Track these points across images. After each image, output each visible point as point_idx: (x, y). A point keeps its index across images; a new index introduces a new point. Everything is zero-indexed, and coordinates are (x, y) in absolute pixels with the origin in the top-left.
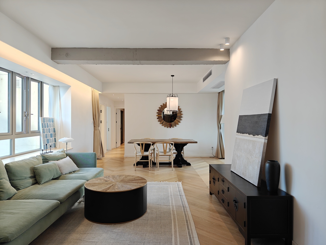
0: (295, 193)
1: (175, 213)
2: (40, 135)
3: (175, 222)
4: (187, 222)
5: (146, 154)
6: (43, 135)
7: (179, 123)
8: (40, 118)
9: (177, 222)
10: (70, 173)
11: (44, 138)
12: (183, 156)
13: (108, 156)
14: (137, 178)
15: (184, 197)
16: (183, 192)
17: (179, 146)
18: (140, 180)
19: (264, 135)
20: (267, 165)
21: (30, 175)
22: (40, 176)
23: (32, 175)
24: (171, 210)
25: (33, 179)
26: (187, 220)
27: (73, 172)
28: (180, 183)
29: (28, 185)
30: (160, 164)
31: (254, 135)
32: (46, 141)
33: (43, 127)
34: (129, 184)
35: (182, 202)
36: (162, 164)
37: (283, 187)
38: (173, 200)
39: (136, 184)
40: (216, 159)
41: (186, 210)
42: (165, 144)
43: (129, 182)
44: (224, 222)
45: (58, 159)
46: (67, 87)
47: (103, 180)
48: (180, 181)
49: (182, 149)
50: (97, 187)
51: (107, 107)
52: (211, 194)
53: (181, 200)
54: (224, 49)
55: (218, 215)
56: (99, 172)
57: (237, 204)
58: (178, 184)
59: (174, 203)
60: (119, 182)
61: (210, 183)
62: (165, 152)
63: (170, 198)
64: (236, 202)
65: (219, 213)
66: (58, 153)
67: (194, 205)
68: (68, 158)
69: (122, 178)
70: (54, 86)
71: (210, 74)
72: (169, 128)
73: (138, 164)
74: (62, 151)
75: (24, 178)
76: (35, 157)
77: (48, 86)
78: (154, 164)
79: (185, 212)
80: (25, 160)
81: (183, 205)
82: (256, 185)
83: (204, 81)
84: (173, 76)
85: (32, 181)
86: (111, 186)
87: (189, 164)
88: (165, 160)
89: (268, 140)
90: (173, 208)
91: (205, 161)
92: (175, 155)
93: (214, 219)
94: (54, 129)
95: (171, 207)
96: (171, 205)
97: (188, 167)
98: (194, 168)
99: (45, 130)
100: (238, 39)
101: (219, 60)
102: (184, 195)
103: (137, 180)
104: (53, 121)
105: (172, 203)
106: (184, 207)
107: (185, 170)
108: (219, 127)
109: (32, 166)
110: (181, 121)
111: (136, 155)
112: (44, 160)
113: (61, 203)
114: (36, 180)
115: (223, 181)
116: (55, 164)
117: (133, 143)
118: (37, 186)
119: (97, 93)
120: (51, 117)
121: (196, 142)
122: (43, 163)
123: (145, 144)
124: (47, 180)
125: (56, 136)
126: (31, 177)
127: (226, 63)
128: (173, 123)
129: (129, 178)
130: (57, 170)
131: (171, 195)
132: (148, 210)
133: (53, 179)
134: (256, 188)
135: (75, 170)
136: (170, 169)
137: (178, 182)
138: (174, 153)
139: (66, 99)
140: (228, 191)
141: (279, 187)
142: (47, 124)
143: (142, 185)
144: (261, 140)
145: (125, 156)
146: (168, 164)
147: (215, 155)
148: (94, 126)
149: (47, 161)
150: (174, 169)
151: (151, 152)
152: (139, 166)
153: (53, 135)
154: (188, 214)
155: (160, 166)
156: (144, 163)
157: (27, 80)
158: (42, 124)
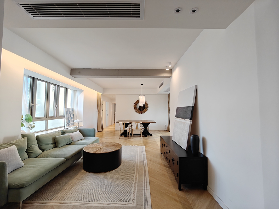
0: (208, 155)
1: (138, 166)
2: (64, 118)
3: (137, 172)
4: (144, 172)
5: (126, 129)
6: (66, 118)
7: (146, 111)
8: (65, 108)
9: (138, 172)
10: (78, 141)
11: (67, 120)
12: (148, 130)
13: (106, 129)
14: (116, 144)
15: (145, 155)
16: (145, 152)
17: (146, 125)
18: (117, 145)
19: (190, 119)
20: (192, 137)
21: (52, 142)
22: (58, 142)
23: (53, 142)
24: (136, 164)
25: (54, 145)
26: (144, 171)
27: (81, 140)
28: (144, 146)
29: (50, 148)
30: (134, 135)
31: (184, 119)
32: (68, 121)
33: (66, 114)
34: (110, 148)
35: (143, 158)
36: (135, 135)
37: (201, 151)
38: (138, 157)
39: (115, 148)
40: (167, 132)
41: (145, 164)
42: (137, 124)
43: (111, 147)
44: (167, 172)
45: (72, 132)
46: (81, 91)
47: (95, 146)
48: (144, 145)
49: (147, 126)
50: (90, 150)
51: (107, 102)
52: (161, 153)
53: (143, 157)
54: (169, 69)
55: (164, 167)
56: (96, 140)
57: (173, 161)
58: (143, 147)
59: (138, 159)
60: (105, 147)
61: (161, 147)
62: (137, 128)
63: (137, 156)
64: (173, 160)
65: (165, 166)
66: (73, 129)
67: (151, 160)
68: (78, 131)
69: (107, 144)
70: (74, 90)
71: (163, 84)
72: (141, 114)
73: (122, 135)
74: (75, 128)
75: (48, 144)
76: (57, 131)
77: (71, 90)
78: (131, 135)
79: (144, 165)
80: (50, 133)
81: (144, 160)
82: (186, 150)
83: (160, 87)
84: (142, 85)
85: (53, 146)
86: (99, 150)
87: (151, 135)
88: (138, 132)
89: (192, 122)
90: (137, 162)
91: (161, 133)
92: (143, 130)
93: (161, 170)
94: (73, 114)
95: (136, 162)
96: (136, 160)
97: (151, 136)
98: (154, 137)
99: (68, 115)
100: (176, 64)
101: (166, 75)
102: (145, 154)
103: (116, 145)
104: (73, 110)
105: (137, 159)
106: (144, 162)
107: (149, 139)
108: (169, 114)
109: (54, 137)
110: (147, 110)
111: (120, 130)
112: (63, 133)
113: (67, 160)
114: (56, 145)
115: (167, 147)
116: (69, 135)
117: (118, 122)
118: (56, 149)
119: (100, 94)
120: (72, 108)
121: (155, 122)
122: (62, 135)
123: (126, 123)
124: (62, 145)
125: (75, 118)
126: (52, 144)
127: (170, 77)
128: (143, 111)
129: (112, 144)
130: (70, 139)
131: (138, 154)
132: (122, 164)
133: (67, 144)
134: (186, 152)
135: (82, 139)
136: (140, 138)
137: (143, 146)
138: (143, 128)
139: (81, 98)
140: (169, 153)
141: (199, 151)
142: (69, 111)
143: (118, 149)
144: (188, 122)
145: (115, 130)
146: (139, 135)
147: (167, 129)
148: (98, 113)
149: (65, 133)
150: (142, 138)
151: (129, 128)
152: (122, 136)
153: (72, 118)
154: (146, 167)
155: (134, 136)
156: (125, 134)
157: (57, 87)
158: (66, 112)
